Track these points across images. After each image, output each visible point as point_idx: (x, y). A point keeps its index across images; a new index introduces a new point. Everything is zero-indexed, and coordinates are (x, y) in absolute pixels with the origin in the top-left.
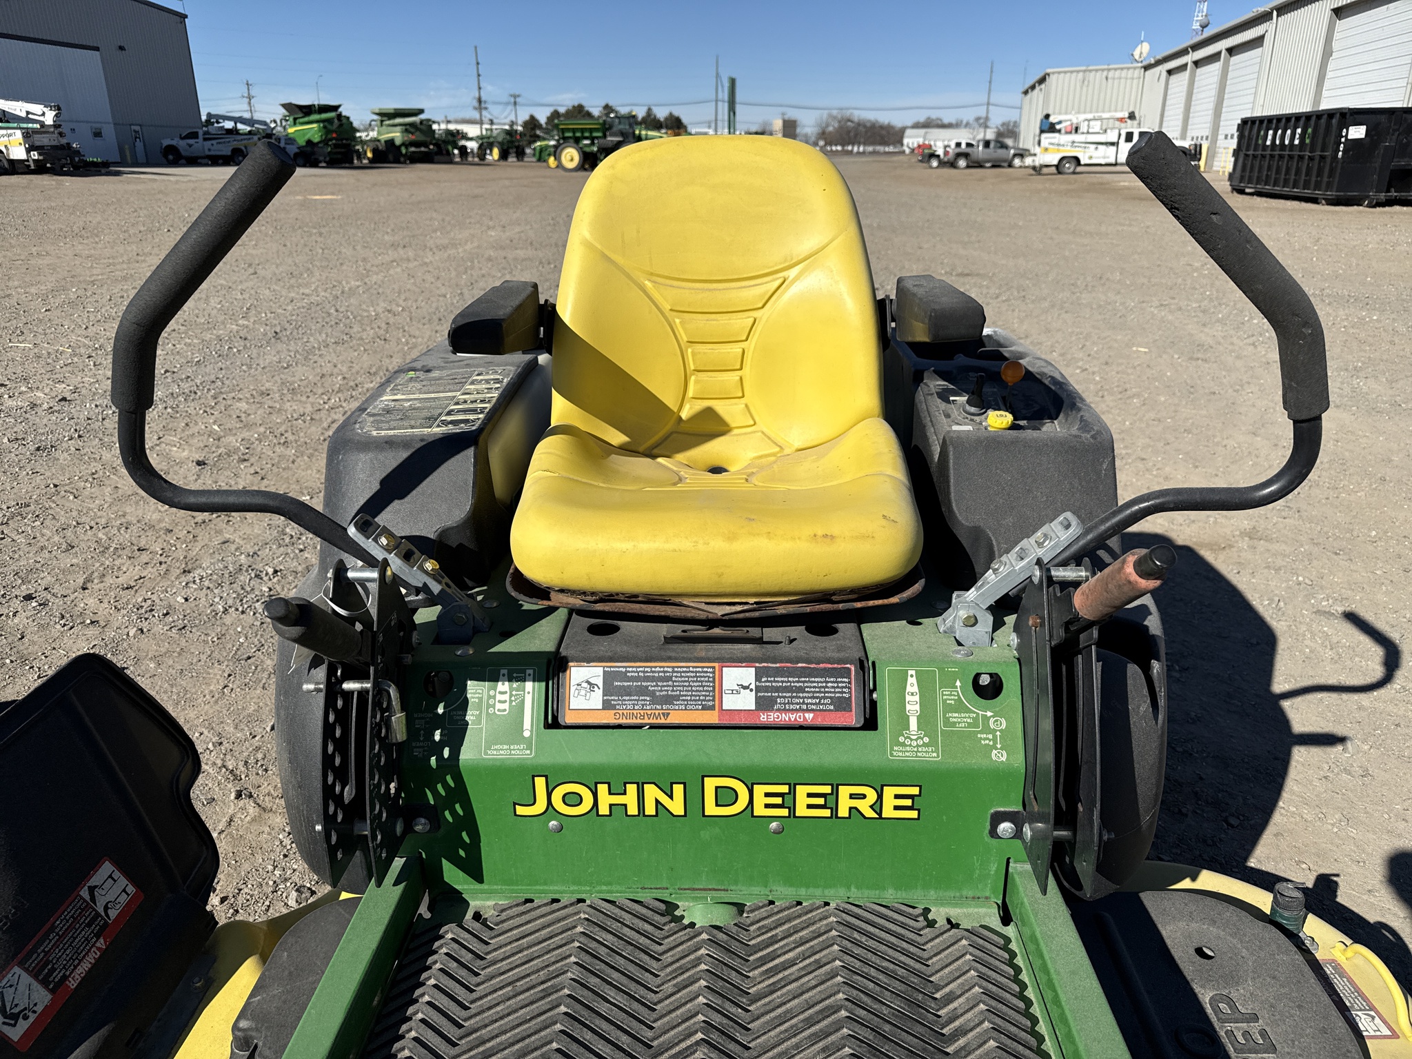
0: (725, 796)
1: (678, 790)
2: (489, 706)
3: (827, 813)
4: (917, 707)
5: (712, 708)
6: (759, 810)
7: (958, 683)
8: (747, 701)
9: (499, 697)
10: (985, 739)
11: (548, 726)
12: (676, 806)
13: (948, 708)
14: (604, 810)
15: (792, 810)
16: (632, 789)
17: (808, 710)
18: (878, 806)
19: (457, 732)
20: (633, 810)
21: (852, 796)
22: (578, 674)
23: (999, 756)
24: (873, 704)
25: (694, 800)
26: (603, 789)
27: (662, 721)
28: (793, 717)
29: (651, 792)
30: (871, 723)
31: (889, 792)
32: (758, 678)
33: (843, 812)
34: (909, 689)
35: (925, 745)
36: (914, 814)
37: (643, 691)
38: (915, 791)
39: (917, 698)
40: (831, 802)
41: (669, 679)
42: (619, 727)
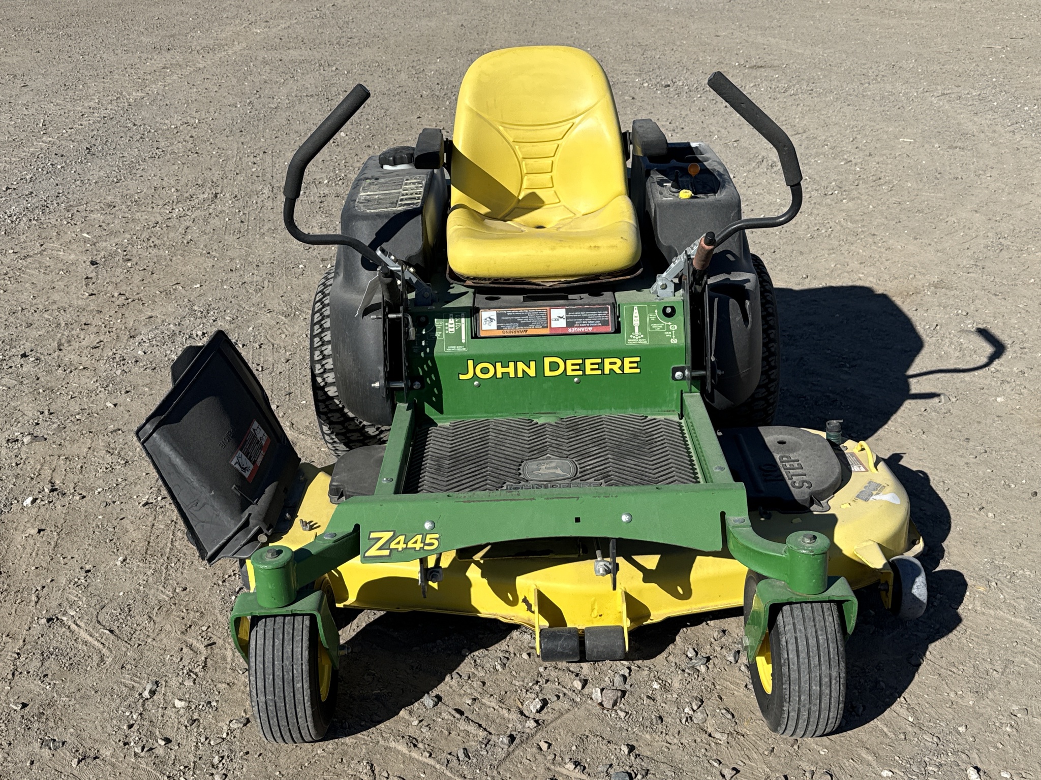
0: (554, 366)
1: (533, 364)
2: (445, 330)
3: (599, 372)
4: (638, 322)
5: (547, 327)
6: (569, 373)
7: (656, 311)
8: (562, 323)
9: (450, 326)
10: (668, 334)
11: (472, 338)
12: (532, 372)
13: (652, 322)
14: (499, 375)
15: (584, 371)
16: (512, 364)
17: (590, 326)
18: (622, 368)
19: (432, 342)
20: (512, 375)
21: (611, 363)
22: (484, 315)
23: (674, 341)
24: (619, 323)
25: (540, 368)
26: (498, 365)
27: (524, 333)
28: (583, 329)
29: (521, 365)
30: (618, 330)
31: (627, 360)
32: (567, 313)
33: (607, 371)
34: (634, 315)
35: (641, 338)
36: (638, 371)
37: (515, 321)
38: (638, 359)
39: (638, 318)
40: (601, 366)
41: (527, 315)
42: (505, 337)
